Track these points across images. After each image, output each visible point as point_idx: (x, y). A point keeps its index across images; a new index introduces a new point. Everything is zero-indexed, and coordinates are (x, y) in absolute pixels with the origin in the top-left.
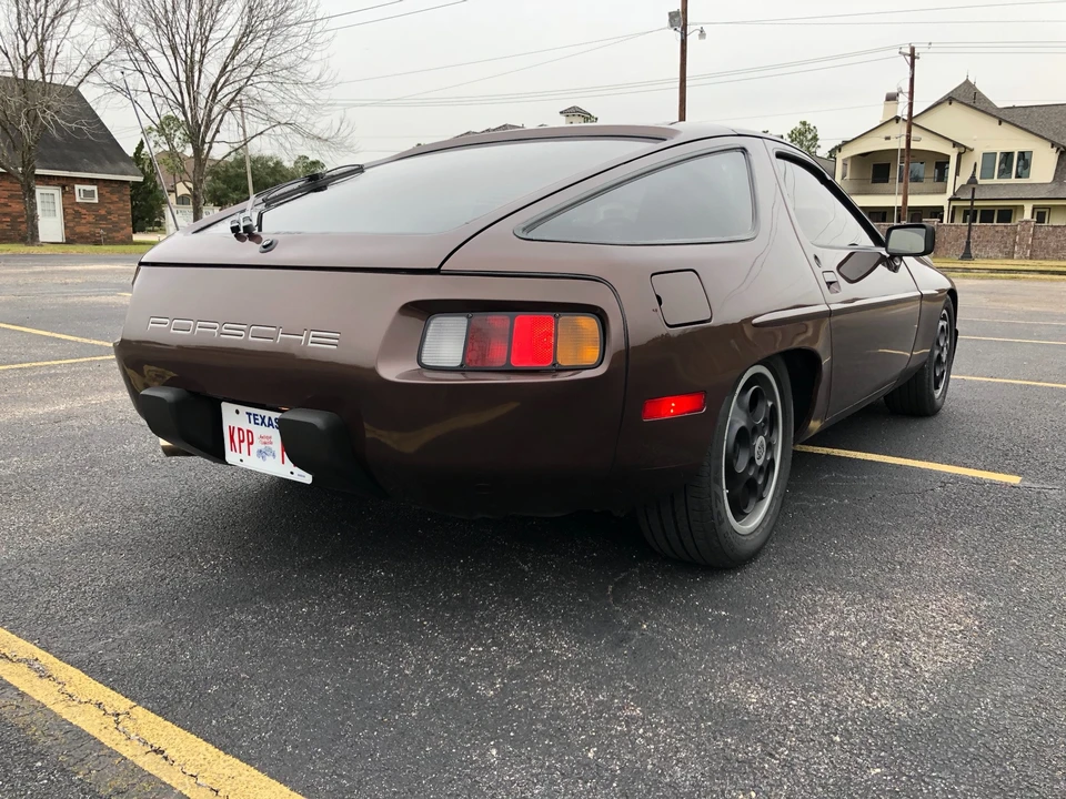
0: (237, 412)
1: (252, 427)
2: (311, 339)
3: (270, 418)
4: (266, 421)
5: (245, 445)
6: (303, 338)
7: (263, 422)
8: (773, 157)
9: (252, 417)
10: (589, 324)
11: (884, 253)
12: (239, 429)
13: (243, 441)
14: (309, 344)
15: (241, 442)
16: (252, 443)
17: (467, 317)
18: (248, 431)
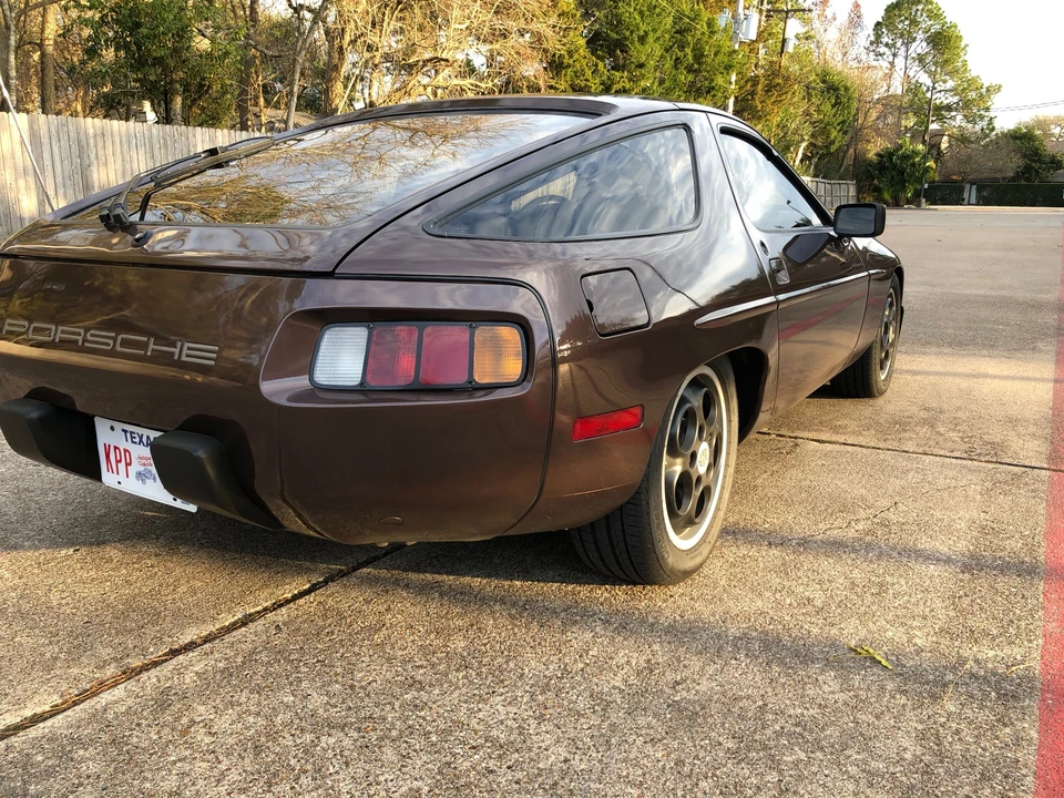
0: (112, 428)
1: (129, 446)
2: (185, 351)
3: (148, 437)
4: (144, 440)
5: (122, 466)
6: (177, 351)
7: (141, 441)
8: (717, 133)
9: (128, 435)
10: (510, 334)
11: (833, 233)
12: (116, 448)
13: (120, 461)
14: (184, 358)
15: (118, 462)
16: (130, 464)
17: (368, 327)
18: (125, 451)
